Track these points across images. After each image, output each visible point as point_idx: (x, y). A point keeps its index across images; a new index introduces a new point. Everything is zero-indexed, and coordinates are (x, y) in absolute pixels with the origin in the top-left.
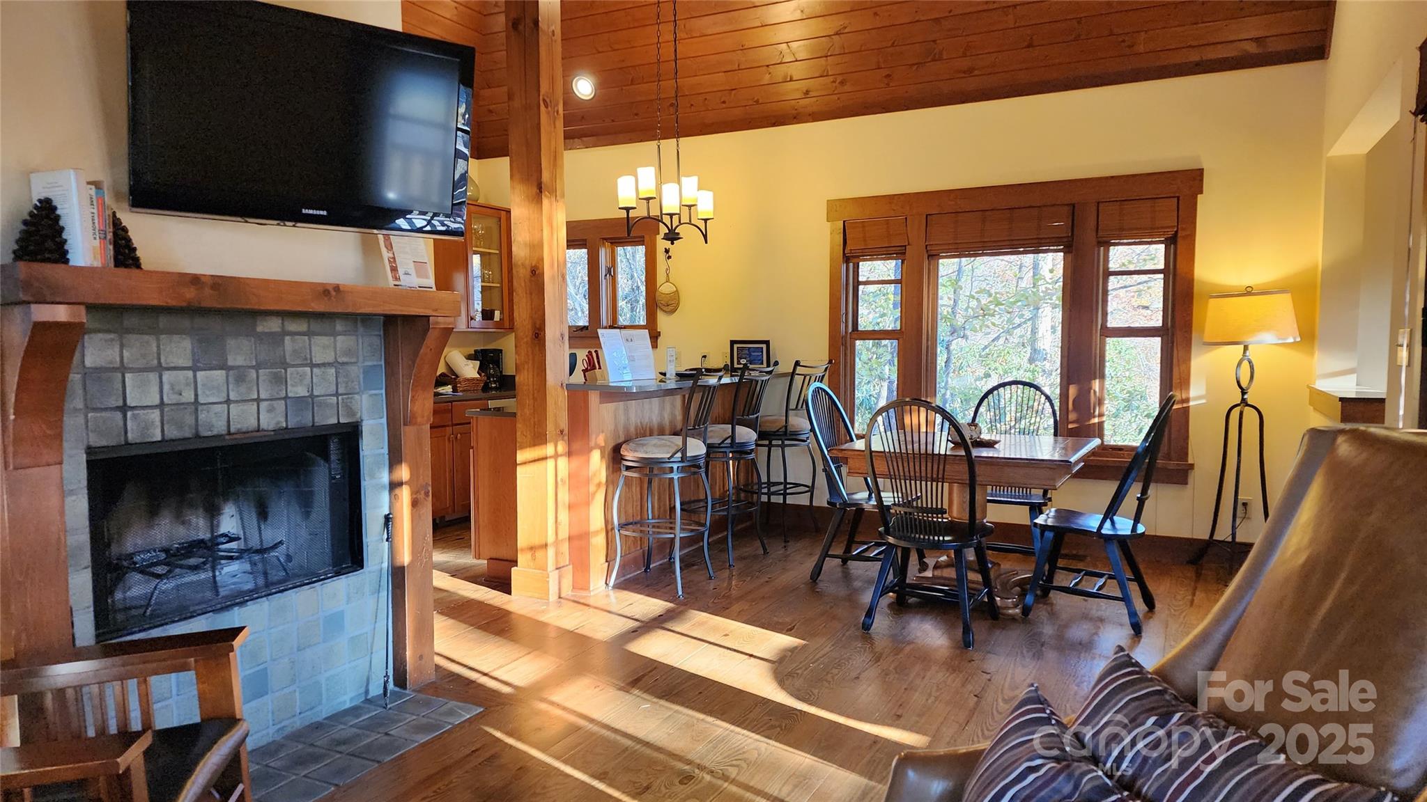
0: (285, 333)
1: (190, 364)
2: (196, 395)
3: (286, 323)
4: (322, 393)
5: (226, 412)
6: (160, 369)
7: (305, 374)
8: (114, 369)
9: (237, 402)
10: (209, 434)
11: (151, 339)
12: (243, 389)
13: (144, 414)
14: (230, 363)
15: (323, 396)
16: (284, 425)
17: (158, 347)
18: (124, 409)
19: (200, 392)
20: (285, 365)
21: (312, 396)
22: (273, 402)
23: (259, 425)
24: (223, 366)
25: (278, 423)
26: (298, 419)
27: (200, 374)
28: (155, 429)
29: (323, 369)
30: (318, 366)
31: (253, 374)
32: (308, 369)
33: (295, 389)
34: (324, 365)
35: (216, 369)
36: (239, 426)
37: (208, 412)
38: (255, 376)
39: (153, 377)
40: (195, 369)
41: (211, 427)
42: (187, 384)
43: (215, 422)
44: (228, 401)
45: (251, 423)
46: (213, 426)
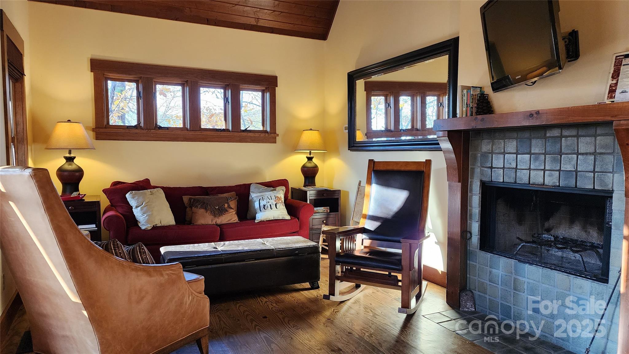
0: (561, 137)
1: (515, 151)
2: (517, 165)
3: (563, 131)
4: (584, 170)
5: (529, 173)
6: (504, 153)
7: (572, 158)
8: (490, 153)
9: (534, 169)
10: (521, 182)
11: (502, 141)
12: (537, 164)
13: (497, 171)
14: (532, 152)
15: (583, 172)
16: (558, 184)
17: (504, 145)
18: (491, 168)
19: (518, 163)
20: (561, 154)
21: (576, 171)
22: (552, 172)
23: (544, 183)
24: (530, 153)
25: (554, 183)
26: (566, 182)
27: (519, 156)
28: (501, 177)
29: (585, 156)
30: (582, 154)
31: (542, 157)
32: (575, 156)
33: (565, 166)
34: (586, 154)
35: (526, 154)
36: (534, 181)
37: (521, 173)
38: (544, 158)
39: (502, 156)
40: (517, 154)
41: (521, 179)
42: (513, 160)
43: (523, 177)
44: (530, 169)
45: (541, 181)
46: (522, 179)
